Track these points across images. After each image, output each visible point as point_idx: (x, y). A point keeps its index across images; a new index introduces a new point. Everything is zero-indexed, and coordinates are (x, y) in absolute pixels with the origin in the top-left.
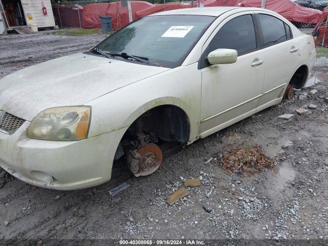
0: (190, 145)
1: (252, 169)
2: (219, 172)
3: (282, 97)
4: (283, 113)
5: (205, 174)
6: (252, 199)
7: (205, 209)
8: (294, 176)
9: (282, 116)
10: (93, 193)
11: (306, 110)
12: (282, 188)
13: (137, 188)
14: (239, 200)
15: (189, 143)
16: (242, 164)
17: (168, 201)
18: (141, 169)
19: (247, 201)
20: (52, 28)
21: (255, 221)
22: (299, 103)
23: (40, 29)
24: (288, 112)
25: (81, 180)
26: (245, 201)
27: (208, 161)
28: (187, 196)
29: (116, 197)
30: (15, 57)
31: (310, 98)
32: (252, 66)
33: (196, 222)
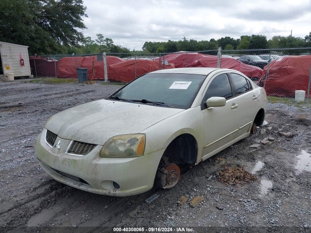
0: (197, 165)
1: (242, 182)
2: (219, 185)
3: (250, 132)
4: (252, 144)
5: (210, 187)
6: (248, 200)
7: (218, 208)
8: (272, 185)
9: (252, 146)
10: (132, 204)
11: (268, 141)
12: (266, 193)
13: (164, 198)
14: (240, 201)
15: (196, 164)
16: (234, 179)
17: (191, 204)
18: (167, 183)
19: (246, 201)
20: (27, 77)
21: (254, 213)
22: (261, 137)
23: (16, 78)
24: (255, 143)
25: (136, 187)
26: (244, 202)
27: (210, 178)
28: (203, 201)
29: (152, 204)
30: (5, 103)
31: (268, 132)
32: (232, 108)
33: (216, 216)
